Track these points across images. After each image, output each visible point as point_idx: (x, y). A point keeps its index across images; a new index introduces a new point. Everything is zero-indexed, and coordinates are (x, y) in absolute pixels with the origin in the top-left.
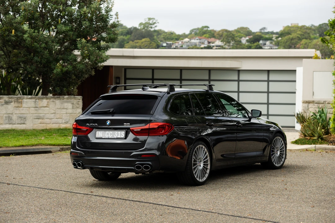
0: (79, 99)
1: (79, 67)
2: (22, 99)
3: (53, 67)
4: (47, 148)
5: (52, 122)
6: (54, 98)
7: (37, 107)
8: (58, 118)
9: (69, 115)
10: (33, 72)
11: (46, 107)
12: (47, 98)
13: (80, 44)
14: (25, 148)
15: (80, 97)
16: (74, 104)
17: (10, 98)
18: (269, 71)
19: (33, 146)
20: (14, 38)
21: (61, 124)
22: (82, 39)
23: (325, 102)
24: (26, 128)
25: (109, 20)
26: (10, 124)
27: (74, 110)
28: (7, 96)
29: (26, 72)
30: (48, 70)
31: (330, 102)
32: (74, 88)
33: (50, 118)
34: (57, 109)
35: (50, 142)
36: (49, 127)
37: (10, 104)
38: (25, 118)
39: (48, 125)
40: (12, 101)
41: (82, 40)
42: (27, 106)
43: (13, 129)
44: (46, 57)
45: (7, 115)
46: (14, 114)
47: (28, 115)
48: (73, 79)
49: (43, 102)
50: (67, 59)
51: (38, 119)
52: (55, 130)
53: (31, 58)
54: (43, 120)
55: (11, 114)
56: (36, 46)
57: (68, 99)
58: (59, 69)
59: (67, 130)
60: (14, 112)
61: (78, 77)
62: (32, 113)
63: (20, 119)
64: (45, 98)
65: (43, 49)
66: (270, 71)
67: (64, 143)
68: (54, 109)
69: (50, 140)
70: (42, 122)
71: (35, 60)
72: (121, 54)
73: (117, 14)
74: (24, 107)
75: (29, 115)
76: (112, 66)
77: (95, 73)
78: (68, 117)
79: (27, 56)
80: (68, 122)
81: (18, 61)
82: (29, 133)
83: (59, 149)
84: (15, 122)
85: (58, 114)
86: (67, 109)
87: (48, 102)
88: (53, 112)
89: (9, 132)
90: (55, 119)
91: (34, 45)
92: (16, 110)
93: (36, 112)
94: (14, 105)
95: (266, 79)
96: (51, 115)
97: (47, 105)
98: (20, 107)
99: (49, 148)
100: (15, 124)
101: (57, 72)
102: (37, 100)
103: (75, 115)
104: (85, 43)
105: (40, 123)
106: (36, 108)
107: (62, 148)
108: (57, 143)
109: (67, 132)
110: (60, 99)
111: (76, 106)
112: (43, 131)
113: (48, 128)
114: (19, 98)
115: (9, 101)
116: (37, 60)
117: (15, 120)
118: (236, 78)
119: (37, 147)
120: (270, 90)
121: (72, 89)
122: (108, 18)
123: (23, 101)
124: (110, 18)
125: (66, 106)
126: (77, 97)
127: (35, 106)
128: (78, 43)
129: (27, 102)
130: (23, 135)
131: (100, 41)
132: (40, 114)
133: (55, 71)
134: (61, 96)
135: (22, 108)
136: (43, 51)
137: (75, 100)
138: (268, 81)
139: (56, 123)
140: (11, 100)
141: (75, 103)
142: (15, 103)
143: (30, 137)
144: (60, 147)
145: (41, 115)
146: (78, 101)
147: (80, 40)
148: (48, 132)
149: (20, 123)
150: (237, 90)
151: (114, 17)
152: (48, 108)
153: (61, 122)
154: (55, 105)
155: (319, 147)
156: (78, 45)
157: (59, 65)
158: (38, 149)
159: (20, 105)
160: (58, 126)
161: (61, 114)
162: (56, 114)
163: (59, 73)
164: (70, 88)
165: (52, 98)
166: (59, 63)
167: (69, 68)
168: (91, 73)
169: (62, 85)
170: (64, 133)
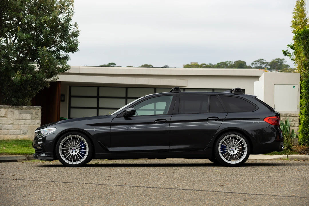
0: (38, 110)
1: (39, 76)
4: (12, 157)
5: (9, 133)
6: (12, 108)
8: (16, 128)
9: (27, 125)
11: (4, 116)
12: (5, 107)
13: (41, 52)
15: (39, 108)
16: (32, 115)
18: (213, 90)
21: (19, 136)
23: (287, 114)
27: (32, 121)
31: (290, 114)
34: (15, 119)
35: (13, 151)
39: (6, 136)
41: (43, 48)
48: (29, 90)
49: (1, 112)
52: (13, 141)
54: (0, 131)
57: (27, 109)
58: (19, 78)
59: (26, 142)
64: (3, 107)
66: (215, 90)
67: (29, 152)
68: (12, 120)
69: (12, 149)
73: (76, 25)
77: (50, 85)
78: (27, 128)
80: (26, 133)
83: (25, 159)
85: (16, 125)
86: (25, 120)
87: (6, 112)
88: (11, 122)
96: (9, 125)
97: (5, 115)
101: (16, 80)
103: (34, 125)
104: (46, 51)
107: (28, 157)
110: (19, 109)
112: (1, 142)
113: (5, 139)
119: (2, 156)
121: (28, 100)
124: (69, 28)
125: (25, 116)
126: (36, 108)
131: (59, 51)
133: (14, 80)
134: (19, 107)
137: (34, 111)
139: (14, 134)
141: (33, 113)
144: (26, 156)
146: (37, 111)
147: (41, 48)
148: (7, 143)
152: (6, 119)
153: (19, 133)
154: (13, 115)
155: (291, 156)
156: (39, 53)
160: (16, 138)
161: (20, 124)
162: (14, 125)
163: (19, 81)
164: (26, 99)
165: (10, 107)
166: (18, 72)
167: (29, 76)
168: (46, 85)
169: (18, 96)
170: (24, 144)
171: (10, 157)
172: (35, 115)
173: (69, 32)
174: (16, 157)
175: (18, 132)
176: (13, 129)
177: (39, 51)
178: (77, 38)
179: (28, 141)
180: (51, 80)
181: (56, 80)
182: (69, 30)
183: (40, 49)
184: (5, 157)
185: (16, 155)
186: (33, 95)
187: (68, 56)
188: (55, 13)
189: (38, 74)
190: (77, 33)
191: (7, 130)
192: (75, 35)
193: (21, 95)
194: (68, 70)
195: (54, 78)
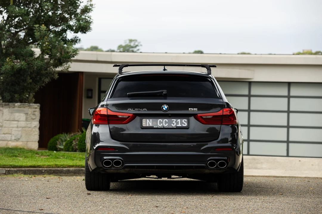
0: (36, 108)
1: (37, 64)
8: (5, 132)
9: (20, 129)
13: (38, 32)
15: (37, 106)
16: (28, 115)
18: (289, 84)
21: (10, 142)
22: (41, 25)
25: (79, 2)
27: (28, 122)
32: (29, 95)
34: (5, 120)
41: (41, 27)
48: (29, 82)
50: (20, 53)
52: (1, 149)
57: (20, 108)
58: (9, 66)
59: (17, 150)
61: (35, 81)
66: (292, 85)
67: (11, 164)
72: (95, 59)
76: (82, 73)
77: (58, 77)
78: (20, 133)
80: (19, 139)
83: (5, 172)
85: (6, 128)
86: (18, 121)
95: (286, 94)
101: (5, 70)
103: (30, 129)
104: (45, 30)
107: (9, 171)
108: (2, 163)
109: (18, 152)
110: (9, 107)
111: (31, 117)
118: (246, 93)
120: (291, 109)
121: (27, 96)
125: (18, 117)
126: (32, 105)
128: (35, 31)
131: (66, 31)
133: (3, 68)
134: (10, 104)
137: (30, 110)
138: (289, 97)
139: (3, 140)
141: (29, 113)
144: (6, 169)
146: (34, 110)
147: (39, 26)
150: (247, 108)
153: (9, 139)
154: (2, 115)
156: (36, 34)
157: (9, 60)
160: (5, 145)
161: (11, 127)
162: (3, 128)
163: (9, 71)
164: (24, 94)
166: (9, 58)
167: (23, 64)
168: (53, 76)
169: (13, 90)
170: (13, 153)
172: (31, 115)
173: (80, 5)
175: (8, 137)
176: (2, 133)
177: (37, 30)
179: (21, 149)
180: (61, 70)
181: (68, 69)
182: (80, 3)
183: (37, 28)
186: (35, 88)
187: (78, 37)
189: (36, 61)
190: (91, 7)
192: (86, 10)
193: (18, 89)
194: (75, 55)
195: (65, 67)
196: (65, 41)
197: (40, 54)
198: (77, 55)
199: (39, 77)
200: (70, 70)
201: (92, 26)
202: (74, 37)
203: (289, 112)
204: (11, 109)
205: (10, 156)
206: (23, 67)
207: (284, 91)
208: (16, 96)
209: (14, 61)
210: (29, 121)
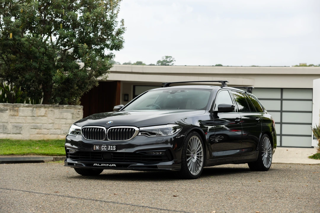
0: (80, 109)
1: (80, 74)
2: (19, 107)
3: (53, 74)
4: (38, 158)
5: (50, 133)
6: (53, 107)
7: (34, 116)
8: (56, 128)
9: (68, 125)
10: (31, 79)
11: (44, 116)
12: (45, 106)
13: (82, 49)
14: (14, 157)
15: (81, 107)
16: (74, 114)
17: (5, 106)
18: (282, 90)
19: (24, 155)
20: (11, 42)
21: (60, 135)
24: (22, 138)
25: (114, 26)
26: (4, 133)
28: (2, 103)
29: (24, 79)
30: (47, 77)
32: (76, 99)
33: (48, 129)
34: (56, 119)
35: (43, 152)
36: (47, 137)
37: (5, 112)
38: (21, 128)
39: (46, 136)
40: (8, 109)
41: (84, 45)
42: (23, 115)
43: (8, 139)
44: (45, 63)
45: (2, 124)
46: (9, 123)
47: (24, 124)
48: (75, 89)
49: (41, 111)
50: (68, 66)
51: (35, 129)
52: (52, 141)
53: (30, 65)
54: (40, 130)
55: (6, 123)
56: (34, 51)
57: (68, 109)
58: (59, 76)
60: (9, 121)
61: (80, 87)
62: (29, 122)
63: (16, 129)
64: (42, 106)
65: (42, 54)
66: (284, 90)
67: (58, 153)
68: (53, 119)
69: (44, 150)
70: (39, 133)
71: (34, 65)
72: (130, 71)
73: (122, 21)
74: (20, 116)
75: (26, 124)
76: (119, 81)
77: (99, 84)
79: (26, 62)
81: (16, 67)
82: (23, 143)
83: (53, 159)
84: (10, 132)
85: (57, 125)
86: (66, 119)
87: (46, 111)
88: (51, 121)
89: (2, 142)
90: (53, 129)
91: (32, 49)
92: (12, 118)
93: (33, 122)
94: (10, 114)
95: (279, 97)
96: (49, 125)
97: (45, 114)
98: (16, 115)
99: (42, 157)
100: (10, 134)
101: (56, 79)
102: (35, 109)
104: (87, 48)
105: (38, 134)
106: (33, 118)
107: (56, 158)
108: (51, 152)
110: (59, 108)
111: (76, 116)
112: (40, 142)
113: (45, 139)
114: (15, 106)
115: (4, 109)
116: (35, 66)
117: (10, 130)
119: (29, 156)
120: (283, 109)
121: (75, 99)
122: (112, 24)
123: (19, 109)
124: (115, 24)
125: (66, 116)
126: (76, 107)
127: (32, 115)
128: (79, 49)
129: (23, 110)
130: (16, 145)
131: (103, 49)
132: (38, 123)
133: (54, 78)
134: (60, 105)
135: (17, 117)
136: (42, 56)
137: (75, 110)
138: (282, 100)
139: (55, 134)
140: (6, 107)
141: (75, 113)
142: (10, 111)
143: (24, 146)
144: (54, 157)
145: (38, 125)
146: (78, 111)
147: (82, 45)
148: (45, 143)
149: (16, 133)
151: (120, 24)
152: (46, 118)
153: (59, 133)
154: (54, 114)
156: (79, 51)
157: (59, 71)
158: (28, 158)
159: (16, 113)
160: (56, 138)
161: (60, 124)
162: (54, 125)
163: (59, 80)
164: (72, 98)
165: (50, 107)
166: (58, 70)
167: (70, 75)
168: (95, 84)
169: (63, 95)
170: (61, 144)
171: (36, 158)
172: (76, 114)
173: (114, 29)
174: (43, 157)
175: (58, 131)
176: (54, 128)
178: (122, 35)
180: (101, 79)
181: (106, 78)
183: (80, 47)
184: (31, 158)
185: (44, 155)
187: (113, 54)
188: (99, 10)
189: (80, 72)
190: (123, 30)
191: (47, 129)
192: (119, 33)
193: (67, 94)
194: (111, 68)
195: (104, 77)
196: (103, 56)
197: (83, 67)
198: (112, 68)
199: (83, 84)
200: (108, 79)
201: (124, 44)
202: (110, 53)
203: (281, 111)
204: (61, 109)
205: (59, 146)
206: (70, 77)
207: (278, 95)
208: (65, 100)
209: (63, 72)
210: (75, 119)
